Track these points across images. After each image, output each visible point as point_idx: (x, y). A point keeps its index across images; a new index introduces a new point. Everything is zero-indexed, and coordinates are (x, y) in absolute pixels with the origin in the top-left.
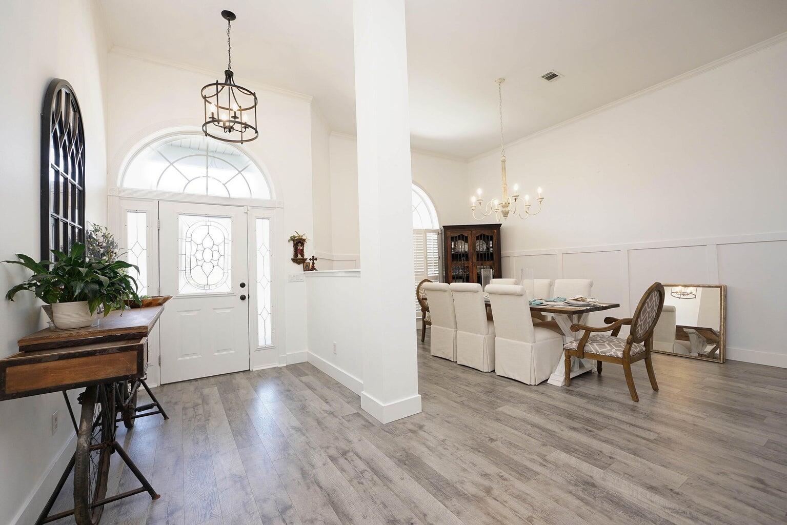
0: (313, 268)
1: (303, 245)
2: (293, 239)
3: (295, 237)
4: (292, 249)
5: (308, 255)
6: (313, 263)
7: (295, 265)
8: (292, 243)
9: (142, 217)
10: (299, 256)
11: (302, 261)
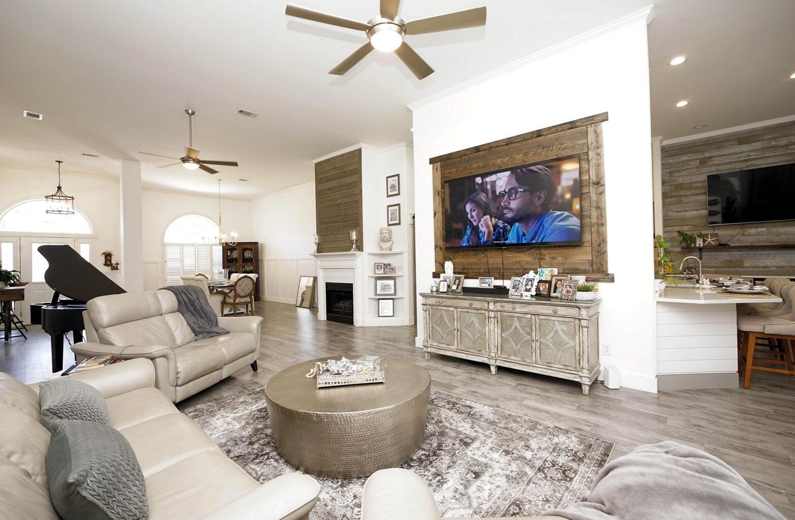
0: (117, 269)
1: (111, 257)
2: (104, 253)
3: (106, 252)
4: (104, 259)
5: (114, 262)
6: (117, 266)
7: (105, 267)
8: (104, 256)
9: (10, 245)
10: (108, 262)
11: (111, 265)
